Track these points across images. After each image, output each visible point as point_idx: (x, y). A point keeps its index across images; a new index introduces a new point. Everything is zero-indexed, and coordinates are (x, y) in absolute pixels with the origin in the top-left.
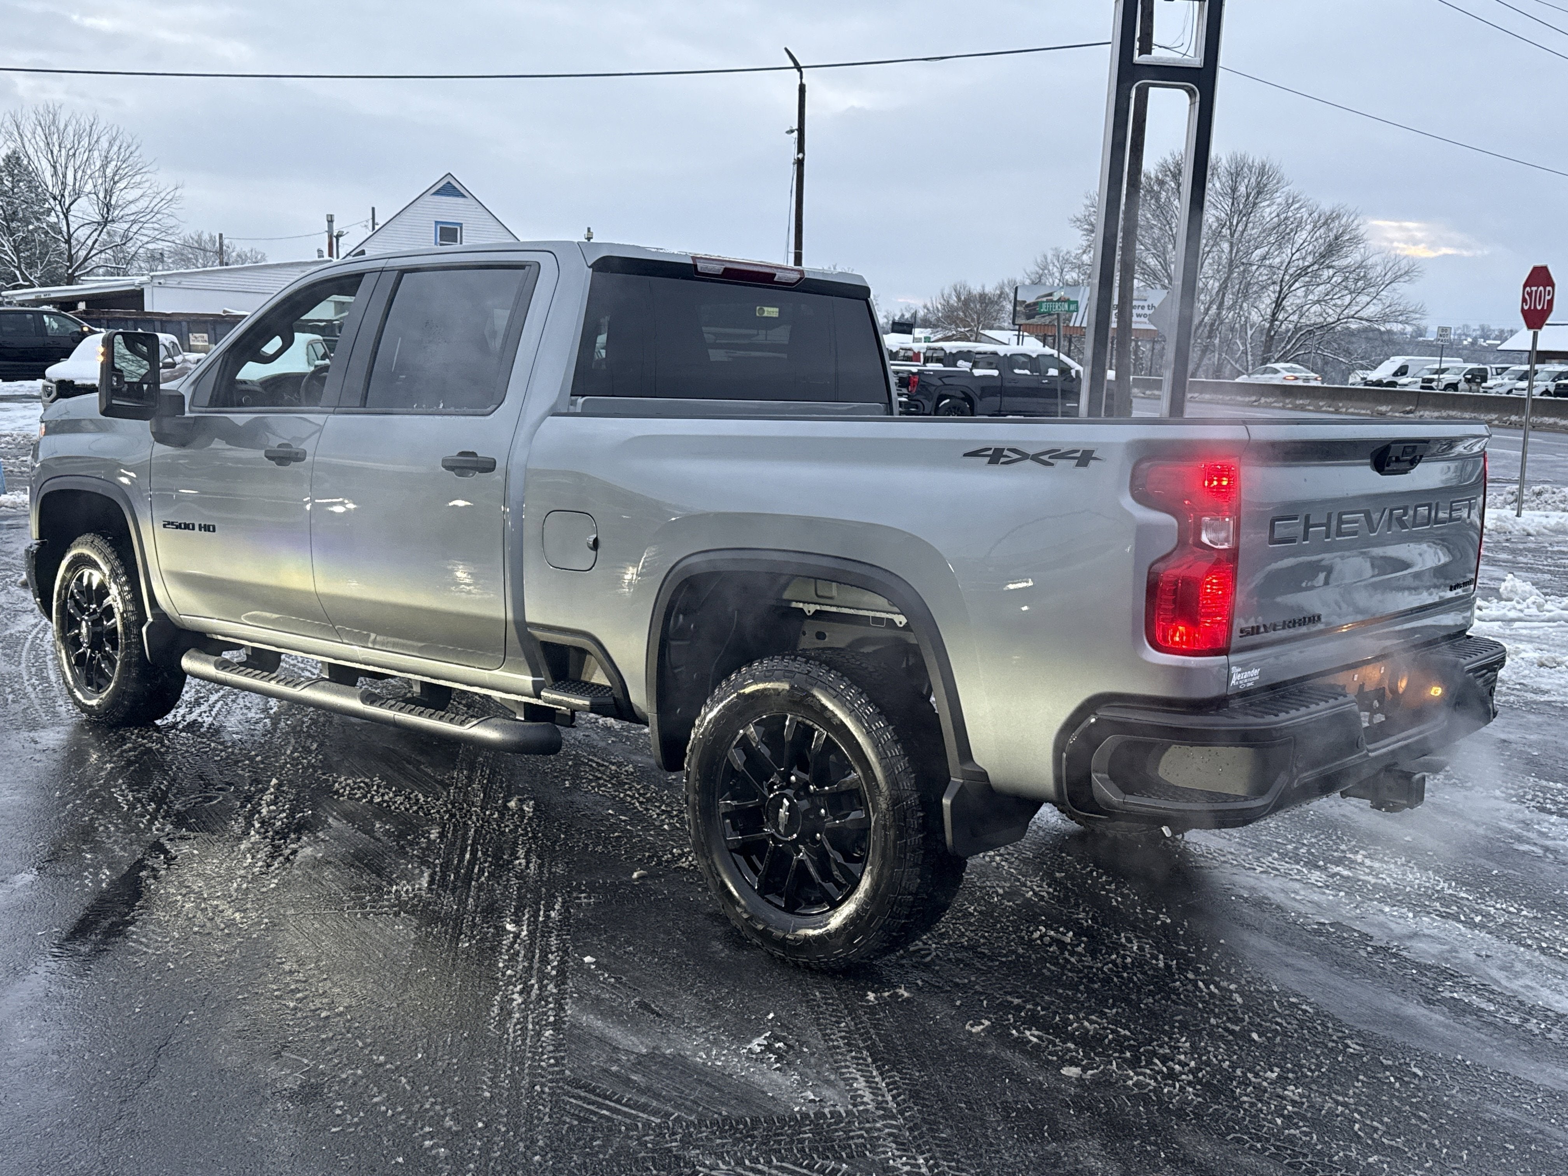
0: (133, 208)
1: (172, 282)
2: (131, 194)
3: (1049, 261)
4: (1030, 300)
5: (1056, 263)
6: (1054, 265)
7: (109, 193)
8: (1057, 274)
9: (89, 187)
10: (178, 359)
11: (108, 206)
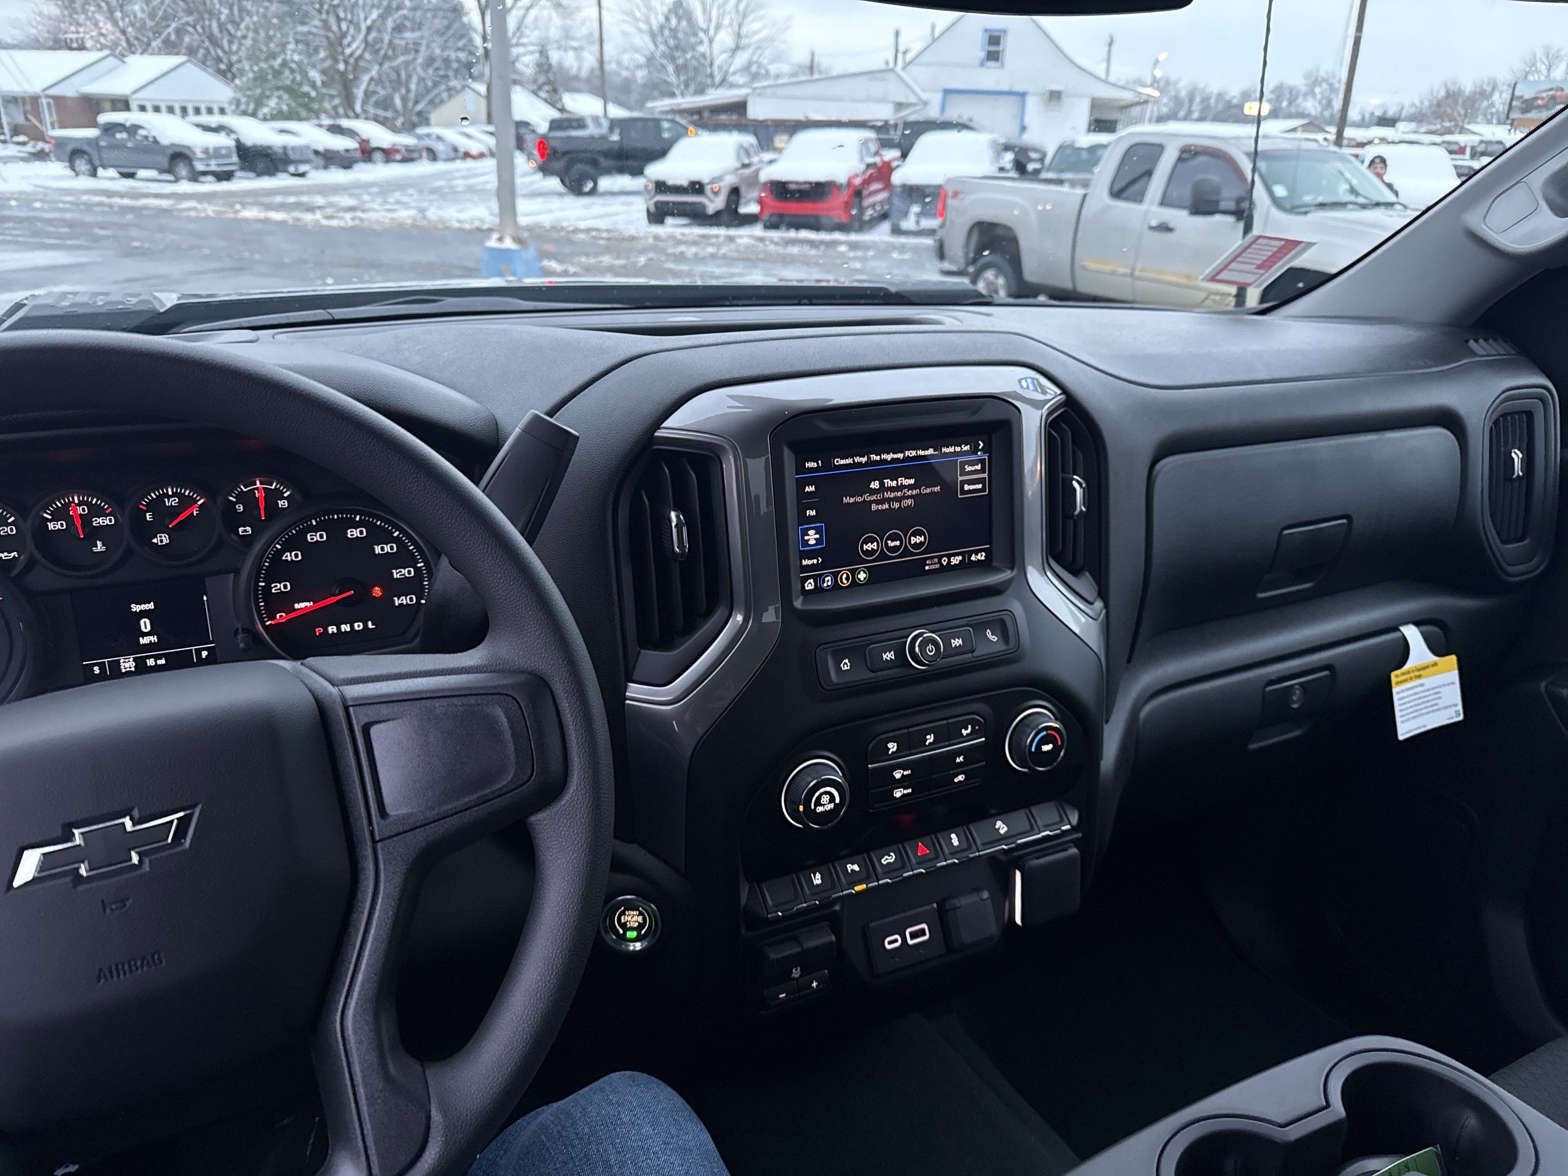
0: (757, 37)
1: (768, 92)
2: (756, 26)
3: (1538, 58)
4: (1528, 95)
5: (1545, 60)
6: (1542, 62)
7: (740, 26)
8: (1544, 72)
9: (726, 21)
10: (755, 159)
11: (739, 36)
